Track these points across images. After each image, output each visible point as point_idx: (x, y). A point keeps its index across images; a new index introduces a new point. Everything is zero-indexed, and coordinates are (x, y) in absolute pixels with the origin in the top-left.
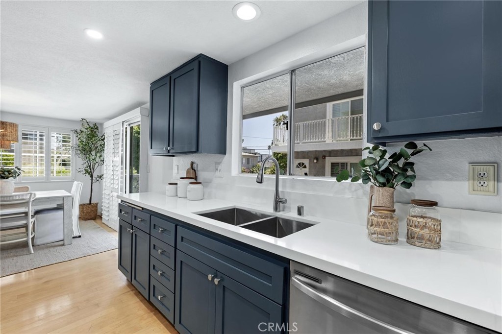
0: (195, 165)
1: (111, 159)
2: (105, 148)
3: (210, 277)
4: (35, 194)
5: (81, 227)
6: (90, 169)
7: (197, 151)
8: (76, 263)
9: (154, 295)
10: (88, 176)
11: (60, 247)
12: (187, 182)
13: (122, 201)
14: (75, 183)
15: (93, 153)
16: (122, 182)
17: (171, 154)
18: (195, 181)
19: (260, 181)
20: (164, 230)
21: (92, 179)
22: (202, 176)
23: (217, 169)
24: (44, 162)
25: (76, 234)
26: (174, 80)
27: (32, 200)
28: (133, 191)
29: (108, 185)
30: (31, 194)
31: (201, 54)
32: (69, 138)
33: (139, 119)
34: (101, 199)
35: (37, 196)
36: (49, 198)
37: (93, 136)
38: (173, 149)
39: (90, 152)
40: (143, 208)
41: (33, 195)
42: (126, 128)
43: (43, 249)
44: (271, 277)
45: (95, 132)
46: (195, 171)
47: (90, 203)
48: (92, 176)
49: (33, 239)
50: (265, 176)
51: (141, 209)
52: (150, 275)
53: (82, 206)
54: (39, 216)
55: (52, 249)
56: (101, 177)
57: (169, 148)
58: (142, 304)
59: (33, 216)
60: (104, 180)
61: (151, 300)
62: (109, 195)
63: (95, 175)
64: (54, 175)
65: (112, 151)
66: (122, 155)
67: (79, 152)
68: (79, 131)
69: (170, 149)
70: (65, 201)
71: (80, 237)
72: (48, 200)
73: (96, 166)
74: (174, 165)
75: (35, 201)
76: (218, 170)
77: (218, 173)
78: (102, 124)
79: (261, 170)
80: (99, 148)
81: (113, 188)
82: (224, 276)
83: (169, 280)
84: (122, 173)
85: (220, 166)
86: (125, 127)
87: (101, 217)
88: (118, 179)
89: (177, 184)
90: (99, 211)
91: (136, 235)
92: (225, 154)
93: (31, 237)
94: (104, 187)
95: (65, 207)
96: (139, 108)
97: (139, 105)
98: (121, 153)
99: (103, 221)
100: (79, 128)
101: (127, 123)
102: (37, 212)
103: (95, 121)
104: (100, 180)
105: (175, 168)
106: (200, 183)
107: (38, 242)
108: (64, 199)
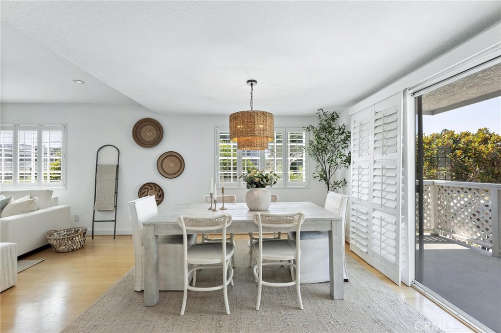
6: (326, 174)
21: (328, 186)
30: (300, 215)
32: (301, 137)
48: (328, 183)
65: (373, 145)
72: (313, 223)
95: (334, 237)
99: (355, 251)
104: (338, 188)
108: (332, 223)
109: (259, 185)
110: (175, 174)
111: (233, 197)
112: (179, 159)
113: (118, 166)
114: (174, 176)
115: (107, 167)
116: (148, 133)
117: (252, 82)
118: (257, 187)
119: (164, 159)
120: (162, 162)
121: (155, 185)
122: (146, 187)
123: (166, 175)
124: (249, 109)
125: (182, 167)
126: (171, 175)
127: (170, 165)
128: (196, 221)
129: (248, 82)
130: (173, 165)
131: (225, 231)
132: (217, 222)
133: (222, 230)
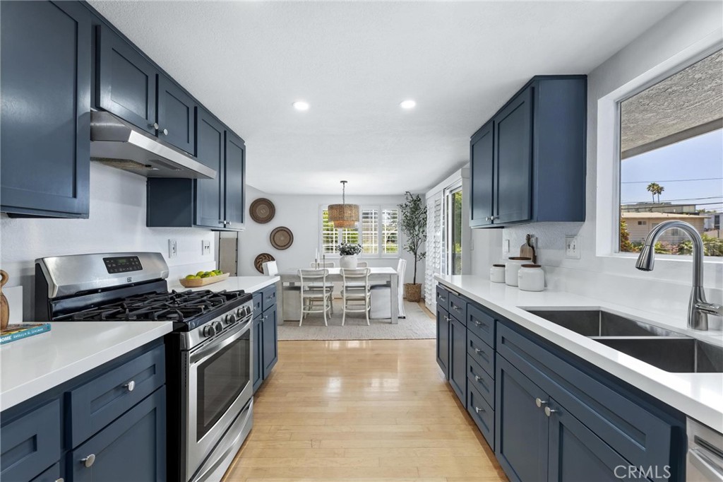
0: (533, 240)
1: (433, 234)
2: (427, 222)
3: (539, 402)
4: (370, 270)
5: (405, 307)
6: (414, 246)
7: (531, 218)
8: (401, 344)
9: (472, 405)
10: (412, 253)
12: (518, 264)
13: (440, 283)
14: (401, 260)
15: (417, 228)
16: (444, 262)
17: (495, 226)
18: (533, 264)
19: (647, 267)
20: (482, 325)
21: (416, 257)
22: (544, 255)
23: (569, 246)
24: (377, 240)
25: (401, 314)
26: (499, 124)
27: (368, 275)
28: (456, 273)
29: (431, 265)
30: (367, 269)
31: (535, 76)
32: (397, 214)
33: (461, 184)
34: (424, 279)
35: (372, 272)
36: (379, 274)
37: (417, 209)
38: (498, 218)
39: (414, 227)
40: (459, 294)
42: (448, 196)
43: (376, 323)
44: (645, 434)
45: (418, 205)
46: (533, 248)
47: (414, 284)
48: (415, 254)
49: (369, 311)
50: (656, 258)
51: (457, 294)
52: (467, 378)
53: (407, 286)
54: (374, 291)
55: (382, 325)
56: (424, 254)
57: (492, 218)
58: (459, 411)
59: (369, 291)
60: (427, 258)
61: (468, 409)
62: (431, 275)
63: (418, 253)
64: (384, 252)
65: (433, 225)
66: (444, 228)
67: (404, 228)
68: (404, 206)
69: (494, 219)
70: (392, 279)
71: (404, 318)
73: (419, 243)
74: (503, 239)
75: (371, 276)
76: (572, 246)
77: (570, 252)
78: (424, 195)
79: (648, 247)
80: (422, 221)
81: (435, 268)
82: (561, 409)
83: (488, 391)
84: (443, 251)
85: (574, 240)
86: (446, 195)
87: (424, 301)
88: (440, 258)
89: (504, 266)
90: (422, 293)
91: (452, 325)
92: (584, 221)
93: (368, 309)
94: (427, 267)
95: (392, 285)
96: (460, 170)
97: (459, 166)
98: (442, 226)
99: (426, 306)
100: (404, 202)
101: (449, 190)
102: (373, 287)
103: (419, 193)
104: (423, 258)
105: (505, 244)
106: (539, 266)
107: (373, 316)
108: (390, 277)
109: (348, 253)
110: (284, 246)
112: (288, 233)
113: (237, 239)
114: (284, 248)
115: (228, 240)
116: (262, 211)
117: (344, 182)
118: (347, 254)
119: (275, 234)
120: (274, 236)
121: (268, 256)
122: (262, 257)
123: (277, 247)
124: (341, 203)
125: (291, 240)
126: (282, 247)
127: (281, 238)
128: (308, 271)
129: (342, 182)
130: (283, 238)
131: (325, 279)
132: (319, 273)
133: (322, 278)
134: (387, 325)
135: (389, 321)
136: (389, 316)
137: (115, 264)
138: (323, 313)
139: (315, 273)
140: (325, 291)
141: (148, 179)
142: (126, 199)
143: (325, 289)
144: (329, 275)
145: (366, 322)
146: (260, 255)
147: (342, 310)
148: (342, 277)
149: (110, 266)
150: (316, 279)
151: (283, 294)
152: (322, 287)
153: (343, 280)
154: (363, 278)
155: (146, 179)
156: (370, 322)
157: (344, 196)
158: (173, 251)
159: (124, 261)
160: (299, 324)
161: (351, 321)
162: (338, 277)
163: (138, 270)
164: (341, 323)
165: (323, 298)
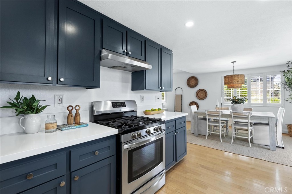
4: (251, 113)
11: (267, 150)
14: (280, 108)
25: (280, 145)
27: (250, 116)
30: (249, 113)
35: (253, 115)
41: (250, 113)
43: (257, 147)
54: (256, 126)
55: (262, 149)
64: (269, 102)
67: (287, 86)
68: (286, 71)
70: (270, 120)
71: (283, 148)
72: (259, 118)
75: (252, 117)
93: (250, 137)
95: (271, 124)
107: (255, 141)
108: (269, 119)
109: (237, 103)
110: (203, 98)
111: (228, 108)
112: (205, 92)
113: (182, 95)
114: (203, 99)
115: (178, 95)
116: (193, 82)
117: (234, 62)
119: (198, 92)
120: (198, 93)
121: (195, 102)
122: (192, 103)
123: (199, 99)
124: (232, 74)
125: (206, 96)
126: (202, 98)
127: (201, 95)
128: (210, 111)
129: (232, 62)
130: (202, 94)
131: (220, 116)
132: (217, 113)
133: (219, 115)
134: (266, 150)
135: (267, 148)
136: (269, 144)
137: (115, 104)
138: (219, 134)
139: (215, 112)
140: (220, 123)
141: (132, 72)
142: (124, 81)
143: (220, 121)
144: (223, 114)
145: (249, 144)
146: (191, 102)
147: (232, 135)
148: (231, 116)
149: (114, 105)
150: (215, 116)
151: (198, 121)
152: (219, 120)
153: (232, 118)
154: (247, 118)
155: (131, 73)
156: (251, 145)
157: (234, 70)
158: (142, 100)
159: (120, 103)
160: (206, 137)
161: (238, 142)
162: (229, 116)
163: (124, 107)
164: (231, 142)
165: (219, 126)
